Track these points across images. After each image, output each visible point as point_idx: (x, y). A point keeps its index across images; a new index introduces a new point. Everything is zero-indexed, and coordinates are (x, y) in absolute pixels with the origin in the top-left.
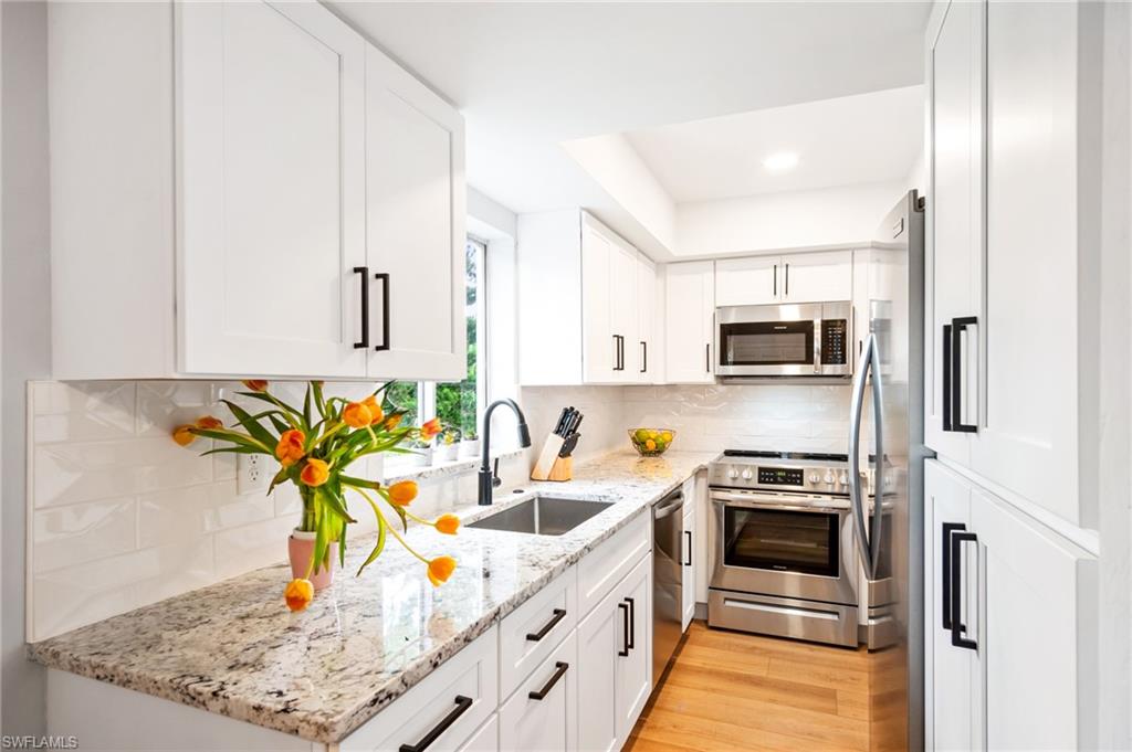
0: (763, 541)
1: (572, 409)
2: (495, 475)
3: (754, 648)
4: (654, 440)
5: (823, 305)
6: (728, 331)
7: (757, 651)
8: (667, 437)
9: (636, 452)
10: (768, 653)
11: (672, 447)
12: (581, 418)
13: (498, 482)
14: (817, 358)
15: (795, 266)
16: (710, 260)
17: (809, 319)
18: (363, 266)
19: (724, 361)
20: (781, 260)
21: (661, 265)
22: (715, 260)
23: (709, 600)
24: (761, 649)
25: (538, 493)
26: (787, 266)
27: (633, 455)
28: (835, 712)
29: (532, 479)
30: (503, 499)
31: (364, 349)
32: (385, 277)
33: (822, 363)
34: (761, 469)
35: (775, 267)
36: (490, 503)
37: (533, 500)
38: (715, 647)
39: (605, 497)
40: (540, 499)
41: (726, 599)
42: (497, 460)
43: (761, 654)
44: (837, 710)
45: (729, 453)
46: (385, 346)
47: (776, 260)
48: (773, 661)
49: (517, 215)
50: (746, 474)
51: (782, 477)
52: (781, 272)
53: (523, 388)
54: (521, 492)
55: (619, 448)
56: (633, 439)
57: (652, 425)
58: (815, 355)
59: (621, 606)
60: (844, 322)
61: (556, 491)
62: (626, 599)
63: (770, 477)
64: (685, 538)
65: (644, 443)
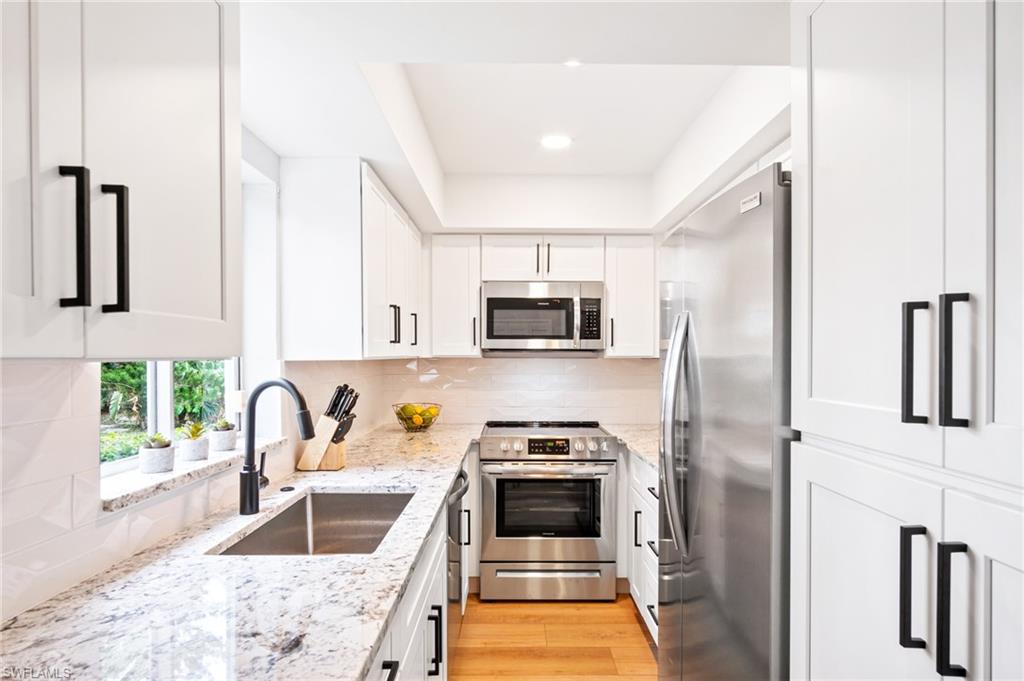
0: (531, 509)
1: (346, 386)
2: (261, 475)
3: (528, 617)
4: (420, 415)
5: (581, 284)
6: (494, 304)
7: (532, 619)
8: (433, 411)
9: (401, 427)
10: (540, 619)
11: (439, 419)
12: (357, 396)
13: (265, 482)
14: (577, 333)
15: (556, 246)
16: (476, 234)
17: (570, 297)
18: (77, 163)
19: (491, 335)
20: (544, 239)
21: (428, 236)
22: (481, 234)
23: (480, 573)
24: (535, 616)
25: (312, 488)
26: (549, 245)
27: (399, 431)
28: (615, 672)
29: (297, 470)
30: (273, 502)
31: (80, 309)
32: (120, 192)
33: (581, 338)
34: (530, 441)
35: (538, 246)
36: (257, 511)
37: (305, 498)
38: (491, 622)
39: (394, 487)
40: (314, 495)
41: (498, 571)
42: (263, 455)
43: (535, 622)
44: (616, 670)
45: (491, 424)
46: (122, 305)
47: (538, 240)
48: (548, 628)
49: (279, 158)
50: (517, 446)
51: (550, 447)
52: (543, 251)
53: (286, 362)
54: (291, 489)
55: (380, 424)
56: (398, 414)
57: (415, 399)
58: (575, 330)
59: (430, 618)
60: (598, 301)
61: (333, 485)
62: (434, 608)
63: (539, 448)
64: (465, 516)
65: (411, 419)
